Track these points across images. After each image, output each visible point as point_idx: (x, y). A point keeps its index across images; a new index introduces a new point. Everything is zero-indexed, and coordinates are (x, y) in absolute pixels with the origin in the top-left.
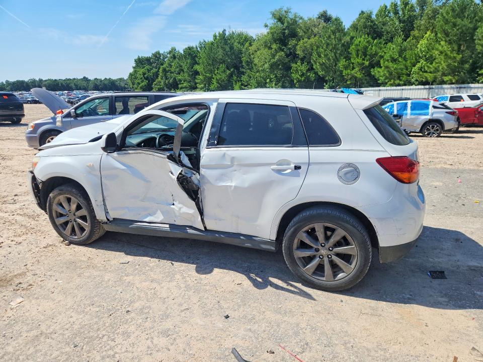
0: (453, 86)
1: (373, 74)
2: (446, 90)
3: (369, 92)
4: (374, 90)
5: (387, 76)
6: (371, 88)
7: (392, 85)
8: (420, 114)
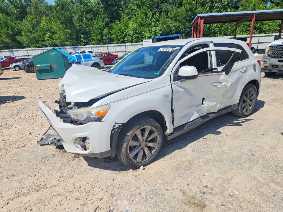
0: (71, 47)
1: (18, 40)
2: (68, 49)
3: (19, 52)
4: (23, 50)
5: (29, 42)
6: (20, 49)
7: (34, 47)
8: (89, 61)
